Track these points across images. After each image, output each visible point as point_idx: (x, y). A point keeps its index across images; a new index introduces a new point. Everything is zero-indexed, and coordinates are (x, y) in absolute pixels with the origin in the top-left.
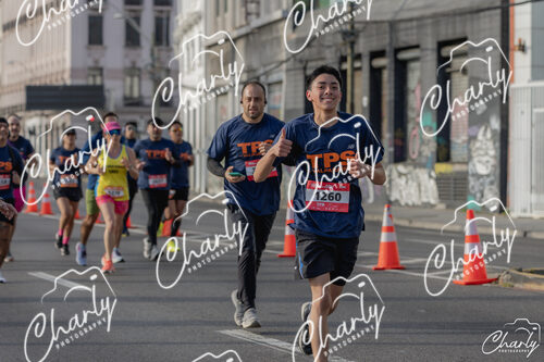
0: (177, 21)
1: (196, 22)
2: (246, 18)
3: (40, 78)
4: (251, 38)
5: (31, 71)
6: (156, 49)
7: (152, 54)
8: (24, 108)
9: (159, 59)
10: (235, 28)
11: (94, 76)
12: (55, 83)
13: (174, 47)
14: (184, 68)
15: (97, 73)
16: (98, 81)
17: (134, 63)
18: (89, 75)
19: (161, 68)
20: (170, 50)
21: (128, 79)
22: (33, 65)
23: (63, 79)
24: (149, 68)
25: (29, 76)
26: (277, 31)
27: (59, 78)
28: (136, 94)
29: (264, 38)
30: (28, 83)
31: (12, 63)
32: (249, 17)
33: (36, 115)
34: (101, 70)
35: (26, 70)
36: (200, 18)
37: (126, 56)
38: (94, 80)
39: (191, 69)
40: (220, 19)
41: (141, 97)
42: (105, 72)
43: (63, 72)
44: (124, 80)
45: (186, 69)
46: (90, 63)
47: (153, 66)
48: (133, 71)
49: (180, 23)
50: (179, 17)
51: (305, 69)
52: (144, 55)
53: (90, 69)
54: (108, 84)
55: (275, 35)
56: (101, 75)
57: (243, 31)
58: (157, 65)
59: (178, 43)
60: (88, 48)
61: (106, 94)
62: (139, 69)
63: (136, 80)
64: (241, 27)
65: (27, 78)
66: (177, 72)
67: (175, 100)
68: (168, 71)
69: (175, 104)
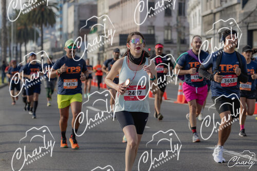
0: (189, 5)
1: (197, 5)
2: (221, 3)
3: (125, 31)
4: (223, 12)
5: (122, 27)
6: (179, 17)
7: (177, 20)
8: (119, 44)
9: (180, 22)
10: (215, 8)
11: (150, 30)
13: (187, 16)
14: (192, 26)
15: (152, 28)
16: (152, 32)
17: (169, 24)
18: (147, 30)
19: (181, 26)
20: (185, 18)
21: (166, 31)
22: (122, 25)
24: (176, 26)
26: (235, 9)
27: (135, 30)
28: (169, 38)
29: (229, 12)
30: (121, 33)
32: (222, 3)
33: (124, 48)
34: (153, 27)
35: (119, 27)
36: (199, 3)
37: (165, 21)
38: (151, 32)
39: (195, 27)
40: (208, 4)
41: (172, 39)
42: (156, 28)
43: (136, 28)
44: (164, 32)
45: (192, 27)
46: (149, 24)
47: (177, 25)
48: (168, 27)
49: (190, 5)
50: (189, 3)
51: (248, 26)
52: (173, 20)
53: (149, 26)
54: (157, 33)
55: (234, 11)
56: (154, 29)
57: (219, 9)
58: (179, 25)
59: (189, 15)
60: (148, 17)
61: (156, 38)
62: (171, 27)
63: (170, 31)
64: (218, 7)
65: (120, 31)
66: (189, 28)
67: (187, 41)
68: (184, 27)
69: (188, 43)
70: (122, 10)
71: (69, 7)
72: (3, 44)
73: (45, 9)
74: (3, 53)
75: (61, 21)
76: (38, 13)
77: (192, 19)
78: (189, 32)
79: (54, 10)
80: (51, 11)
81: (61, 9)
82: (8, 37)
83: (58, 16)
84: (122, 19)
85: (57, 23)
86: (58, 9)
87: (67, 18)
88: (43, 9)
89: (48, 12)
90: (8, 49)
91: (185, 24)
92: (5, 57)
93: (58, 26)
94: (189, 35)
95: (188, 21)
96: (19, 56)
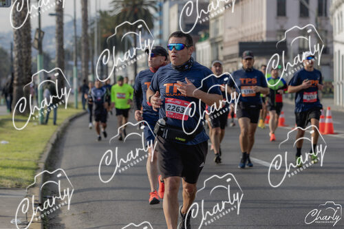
0: (332, 1)
1: (343, 2)
3: (247, 37)
5: (242, 33)
6: (319, 19)
7: (317, 22)
8: (238, 55)
9: (320, 24)
11: (280, 35)
12: (257, 40)
13: (330, 17)
14: (336, 30)
15: (282, 33)
18: (277, 35)
19: (322, 30)
20: (328, 19)
22: (243, 29)
23: (262, 38)
25: (240, 36)
27: (259, 36)
30: (241, 40)
31: (230, 28)
34: (284, 32)
35: (239, 32)
37: (301, 23)
38: (281, 38)
39: (340, 31)
43: (262, 33)
45: (337, 30)
46: (278, 27)
47: (317, 29)
49: (334, 2)
53: (278, 31)
58: (320, 28)
59: (332, 15)
60: (277, 18)
65: (239, 37)
66: (332, 32)
67: (331, 50)
68: (326, 32)
69: (331, 52)
70: (242, 9)
71: (171, 6)
72: (83, 57)
73: (139, 10)
74: (84, 69)
75: (161, 26)
76: (130, 14)
77: (337, 20)
78: (332, 37)
79: (152, 11)
80: (147, 12)
81: (160, 10)
82: (90, 48)
83: (157, 19)
84: (242, 21)
85: (155, 28)
86: (156, 9)
87: (169, 20)
88: (136, 10)
89: (143, 13)
90: (90, 63)
91: (327, 28)
92: (87, 74)
93: (156, 32)
94: (332, 42)
95: (331, 23)
96: (105, 72)
